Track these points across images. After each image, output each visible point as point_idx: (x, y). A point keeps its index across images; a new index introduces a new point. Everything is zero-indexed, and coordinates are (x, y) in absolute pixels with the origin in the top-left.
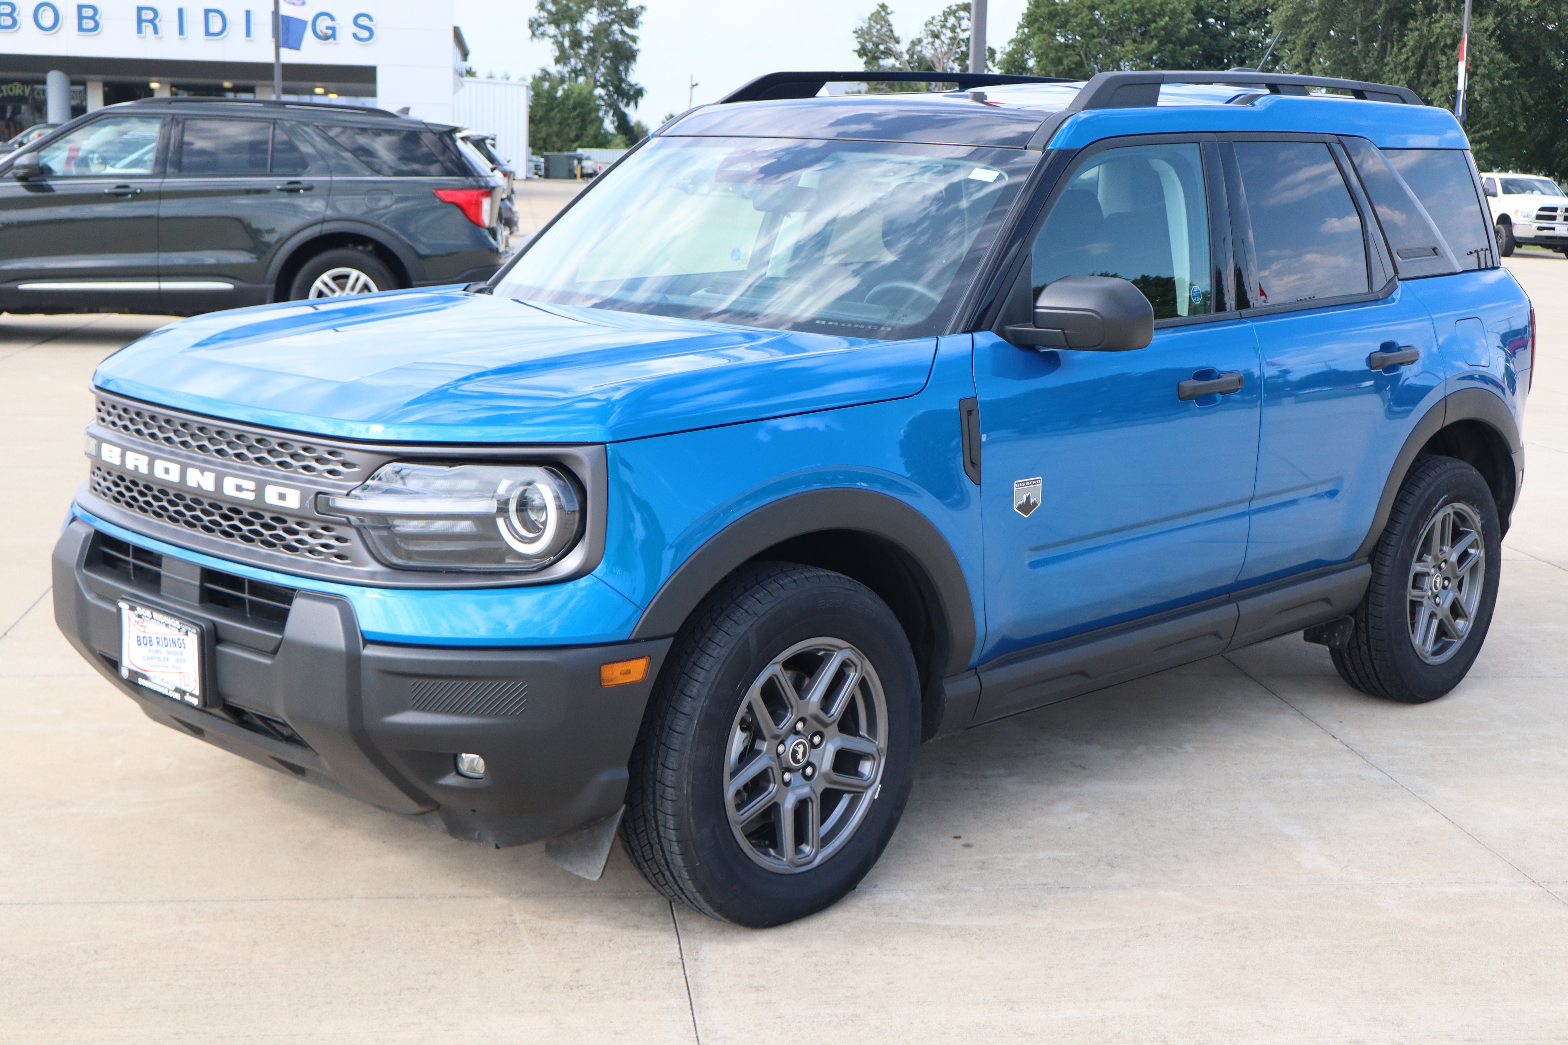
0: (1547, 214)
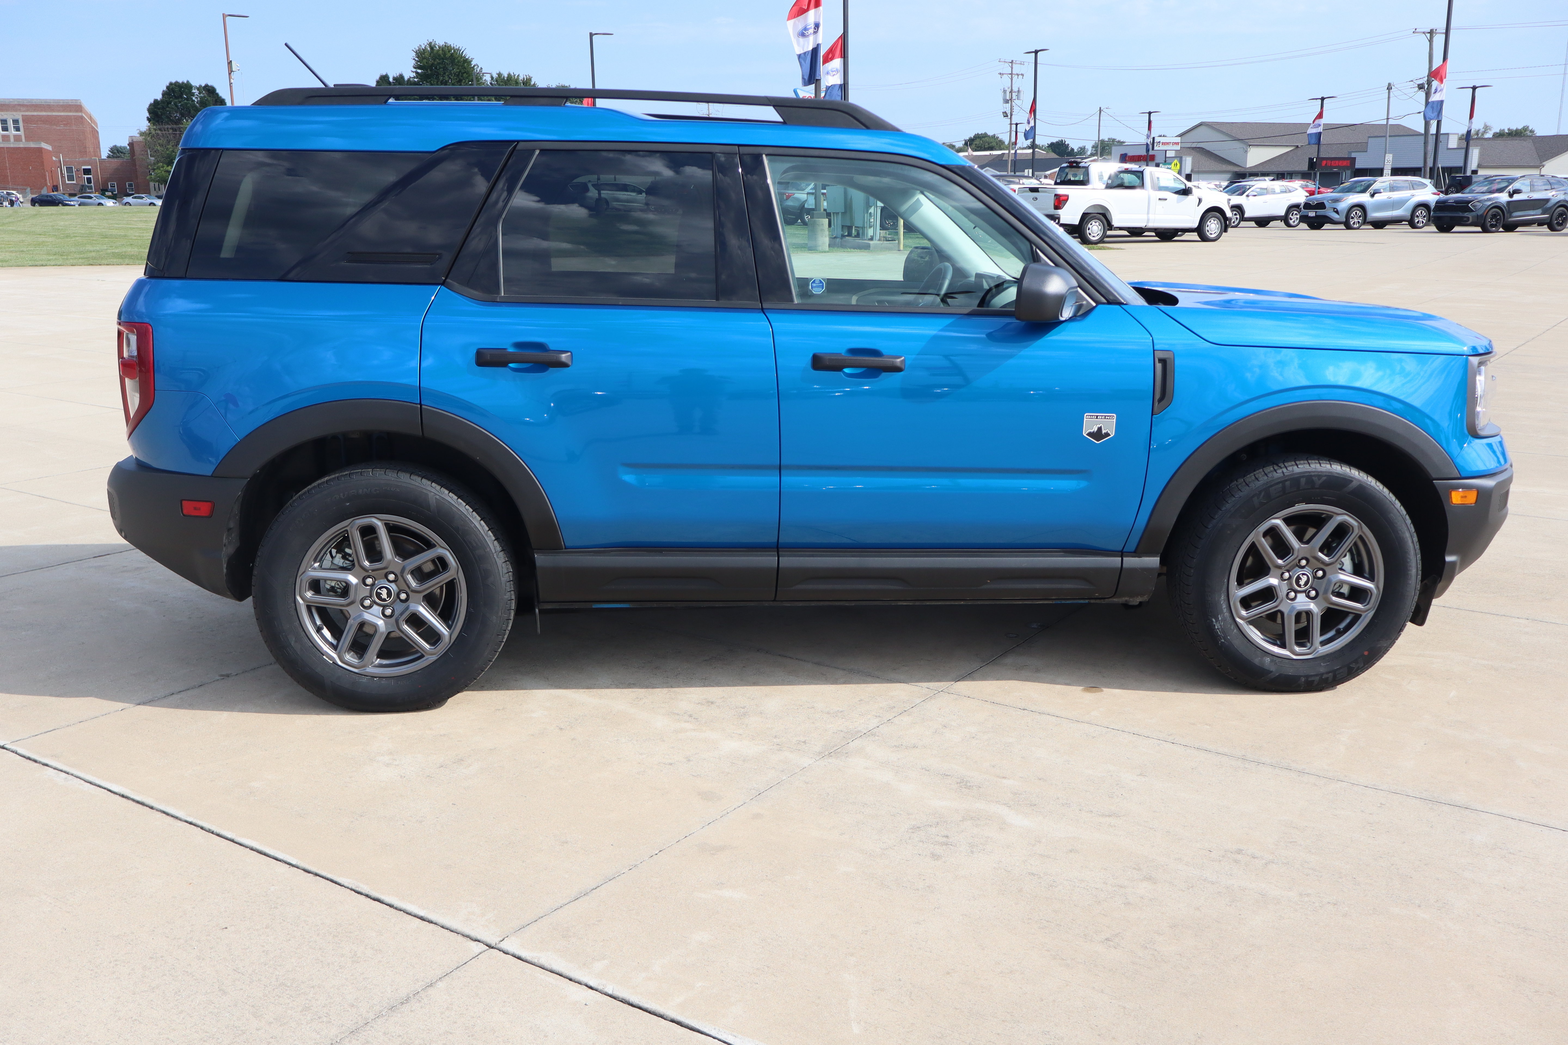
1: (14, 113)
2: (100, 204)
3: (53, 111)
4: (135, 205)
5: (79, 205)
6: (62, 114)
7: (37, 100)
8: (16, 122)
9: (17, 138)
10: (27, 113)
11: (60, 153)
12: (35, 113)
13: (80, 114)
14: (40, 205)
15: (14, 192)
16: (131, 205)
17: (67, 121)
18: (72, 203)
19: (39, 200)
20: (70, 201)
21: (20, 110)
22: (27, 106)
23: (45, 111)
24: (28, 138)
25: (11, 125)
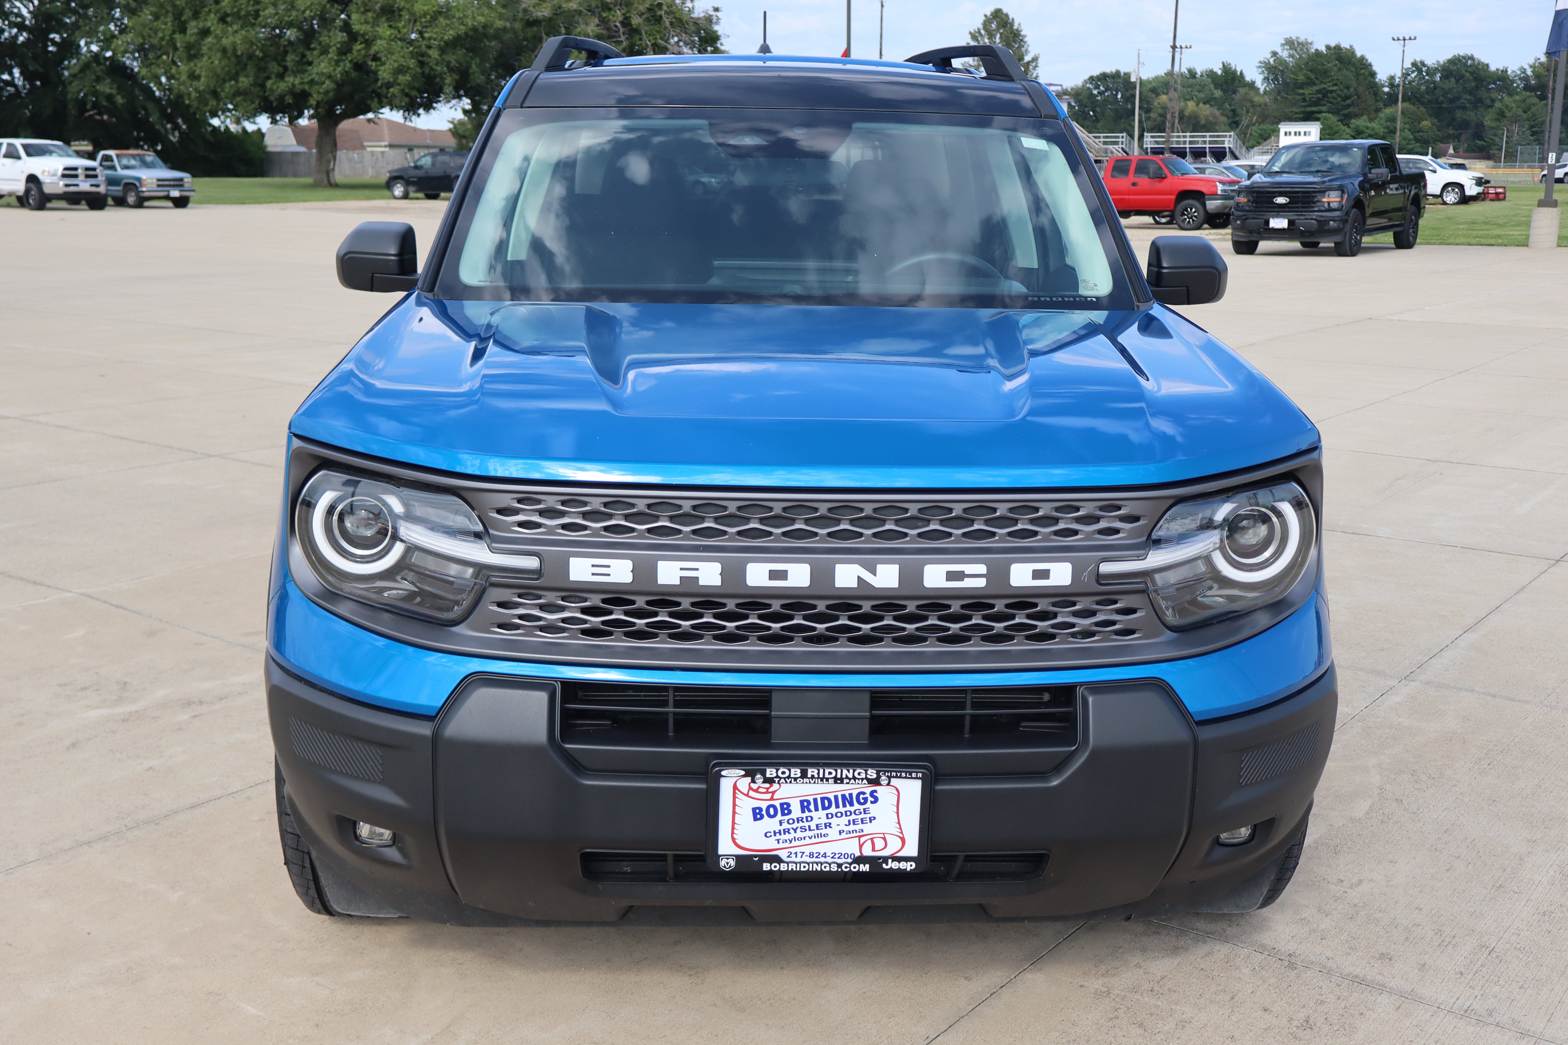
0: (70, 173)
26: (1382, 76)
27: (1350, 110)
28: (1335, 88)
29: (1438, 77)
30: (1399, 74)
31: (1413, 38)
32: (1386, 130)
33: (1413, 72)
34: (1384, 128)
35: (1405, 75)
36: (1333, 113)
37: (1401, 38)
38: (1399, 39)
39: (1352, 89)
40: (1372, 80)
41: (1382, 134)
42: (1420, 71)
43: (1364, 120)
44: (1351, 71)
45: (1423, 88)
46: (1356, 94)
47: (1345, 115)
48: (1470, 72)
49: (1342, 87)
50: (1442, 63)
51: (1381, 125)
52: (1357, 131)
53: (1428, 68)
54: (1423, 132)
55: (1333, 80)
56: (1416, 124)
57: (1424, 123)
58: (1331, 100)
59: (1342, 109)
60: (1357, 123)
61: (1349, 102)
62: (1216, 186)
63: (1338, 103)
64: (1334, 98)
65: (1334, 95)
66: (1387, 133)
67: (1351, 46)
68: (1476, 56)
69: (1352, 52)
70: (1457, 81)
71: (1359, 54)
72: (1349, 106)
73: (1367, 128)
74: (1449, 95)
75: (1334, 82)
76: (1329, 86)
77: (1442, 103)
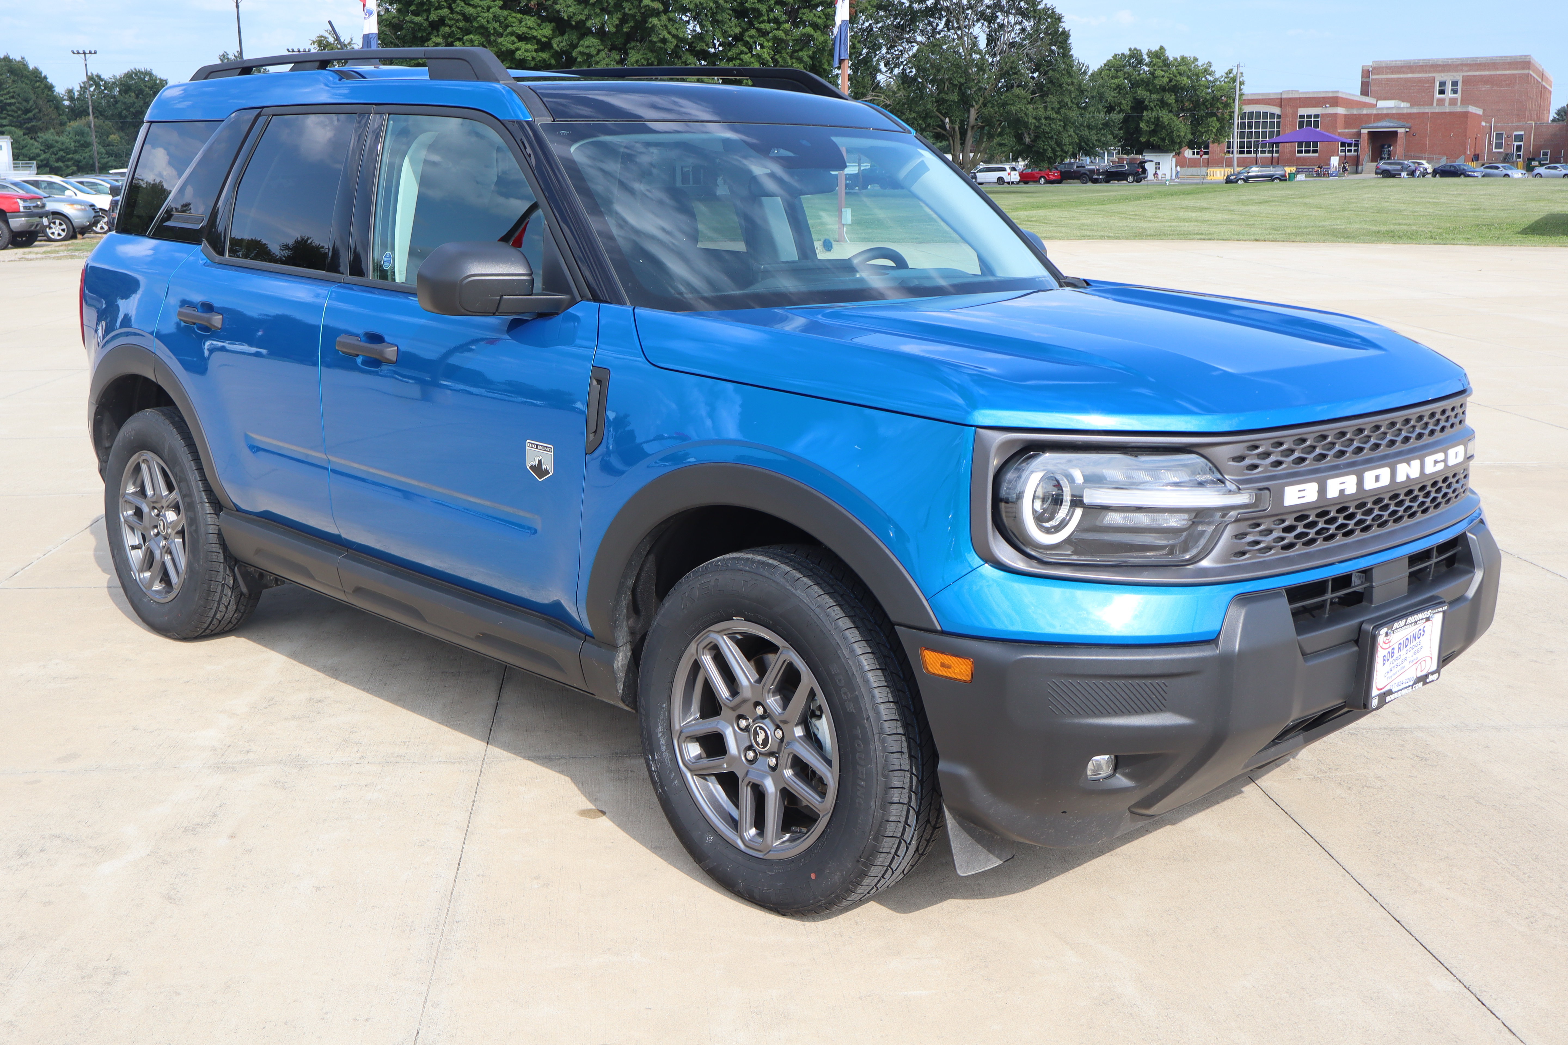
1: (1455, 74)
2: (1507, 175)
3: (1497, 69)
4: (1547, 177)
5: (1483, 176)
6: (1507, 72)
7: (1482, 58)
8: (1455, 84)
9: (1453, 102)
10: (1468, 74)
11: (1493, 116)
12: (1478, 73)
13: (1527, 72)
14: (1441, 176)
15: (1424, 162)
16: (1541, 177)
17: (1510, 81)
18: (1476, 174)
19: (1441, 170)
20: (1474, 172)
21: (1462, 70)
22: (1470, 65)
23: (1489, 70)
24: (1464, 102)
25: (1449, 87)
26: (60, 89)
27: (33, 124)
28: (13, 101)
29: (116, 91)
30: (77, 88)
31: (93, 52)
32: (77, 144)
33: (91, 86)
34: (75, 142)
35: (84, 89)
36: (16, 126)
37: (81, 52)
38: (78, 53)
39: (31, 102)
40: (50, 93)
41: (73, 148)
42: (98, 85)
43: (52, 134)
44: (26, 84)
45: (103, 102)
46: (37, 107)
47: (27, 129)
48: (149, 87)
49: (20, 99)
50: (118, 77)
51: (71, 138)
52: (47, 145)
53: (105, 82)
54: (113, 146)
55: (9, 93)
56: (105, 137)
57: (112, 136)
58: (10, 113)
59: (25, 123)
60: (45, 137)
61: (30, 115)
62: (17, 202)
63: (19, 116)
64: (13, 111)
65: (13, 108)
66: (78, 147)
67: (23, 58)
68: (154, 72)
69: (23, 65)
70: (137, 97)
71: (31, 67)
72: (30, 120)
73: (57, 142)
74: (131, 109)
75: (11, 94)
76: (7, 99)
77: (126, 117)
